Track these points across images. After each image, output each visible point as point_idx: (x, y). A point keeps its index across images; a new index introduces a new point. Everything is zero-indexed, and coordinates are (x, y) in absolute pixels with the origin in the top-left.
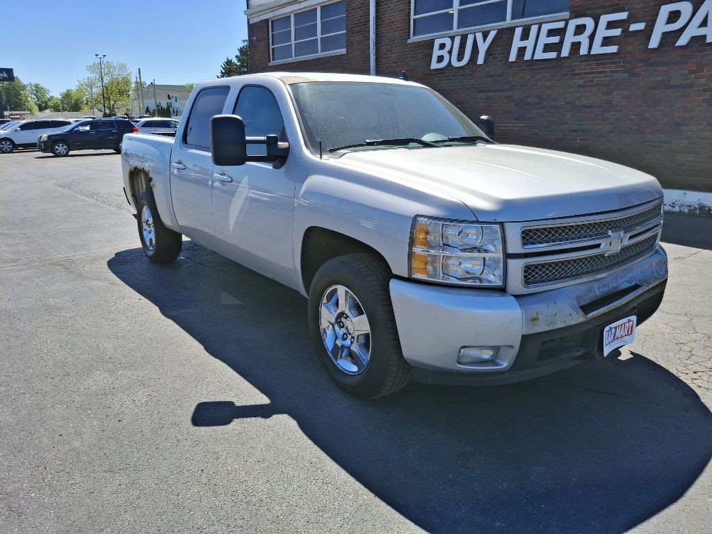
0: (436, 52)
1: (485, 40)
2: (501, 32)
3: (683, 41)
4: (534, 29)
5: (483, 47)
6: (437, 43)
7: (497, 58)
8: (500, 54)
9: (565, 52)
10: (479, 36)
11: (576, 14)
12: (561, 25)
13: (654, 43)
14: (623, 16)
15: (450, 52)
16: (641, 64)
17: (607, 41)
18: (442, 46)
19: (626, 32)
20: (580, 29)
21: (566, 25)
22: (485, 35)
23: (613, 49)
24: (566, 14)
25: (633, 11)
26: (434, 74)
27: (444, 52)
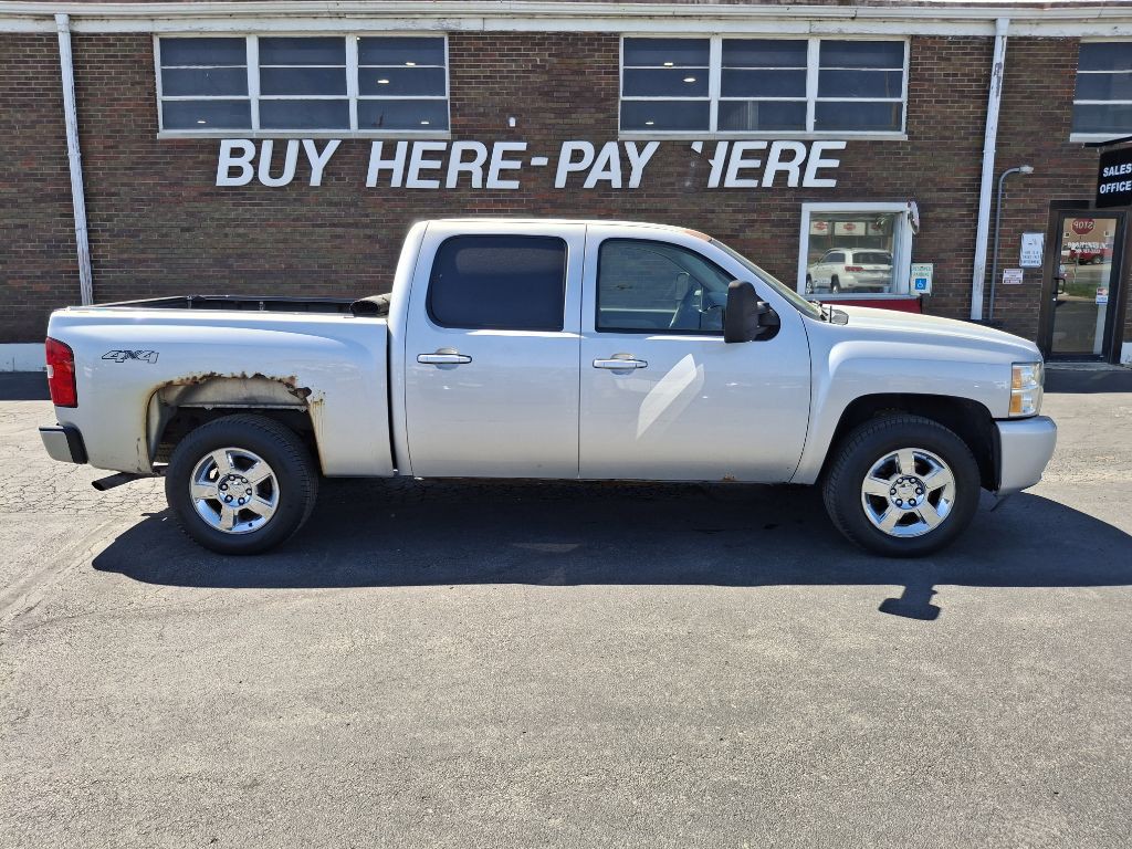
0: (225, 161)
1: (320, 154)
2: (346, 144)
3: (590, 183)
4: (402, 147)
5: (318, 164)
6: (226, 147)
7: (344, 179)
8: (348, 174)
9: (451, 182)
10: (310, 147)
11: (460, 134)
12: (442, 146)
13: (560, 182)
14: (522, 146)
15: (255, 163)
16: (547, 205)
17: (504, 174)
18: (237, 152)
19: (526, 165)
20: (468, 156)
21: (449, 148)
22: (320, 145)
23: (514, 185)
24: (447, 134)
25: (532, 142)
26: (223, 195)
27: (243, 162)
